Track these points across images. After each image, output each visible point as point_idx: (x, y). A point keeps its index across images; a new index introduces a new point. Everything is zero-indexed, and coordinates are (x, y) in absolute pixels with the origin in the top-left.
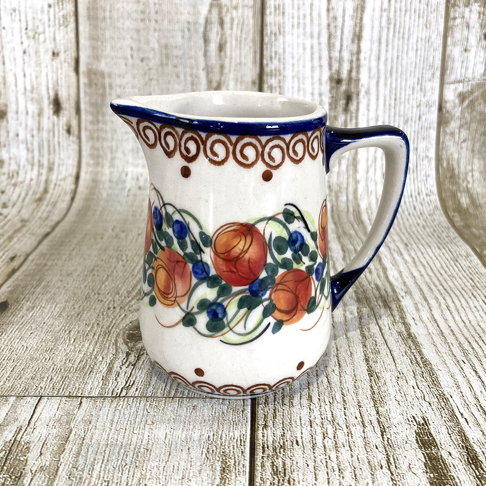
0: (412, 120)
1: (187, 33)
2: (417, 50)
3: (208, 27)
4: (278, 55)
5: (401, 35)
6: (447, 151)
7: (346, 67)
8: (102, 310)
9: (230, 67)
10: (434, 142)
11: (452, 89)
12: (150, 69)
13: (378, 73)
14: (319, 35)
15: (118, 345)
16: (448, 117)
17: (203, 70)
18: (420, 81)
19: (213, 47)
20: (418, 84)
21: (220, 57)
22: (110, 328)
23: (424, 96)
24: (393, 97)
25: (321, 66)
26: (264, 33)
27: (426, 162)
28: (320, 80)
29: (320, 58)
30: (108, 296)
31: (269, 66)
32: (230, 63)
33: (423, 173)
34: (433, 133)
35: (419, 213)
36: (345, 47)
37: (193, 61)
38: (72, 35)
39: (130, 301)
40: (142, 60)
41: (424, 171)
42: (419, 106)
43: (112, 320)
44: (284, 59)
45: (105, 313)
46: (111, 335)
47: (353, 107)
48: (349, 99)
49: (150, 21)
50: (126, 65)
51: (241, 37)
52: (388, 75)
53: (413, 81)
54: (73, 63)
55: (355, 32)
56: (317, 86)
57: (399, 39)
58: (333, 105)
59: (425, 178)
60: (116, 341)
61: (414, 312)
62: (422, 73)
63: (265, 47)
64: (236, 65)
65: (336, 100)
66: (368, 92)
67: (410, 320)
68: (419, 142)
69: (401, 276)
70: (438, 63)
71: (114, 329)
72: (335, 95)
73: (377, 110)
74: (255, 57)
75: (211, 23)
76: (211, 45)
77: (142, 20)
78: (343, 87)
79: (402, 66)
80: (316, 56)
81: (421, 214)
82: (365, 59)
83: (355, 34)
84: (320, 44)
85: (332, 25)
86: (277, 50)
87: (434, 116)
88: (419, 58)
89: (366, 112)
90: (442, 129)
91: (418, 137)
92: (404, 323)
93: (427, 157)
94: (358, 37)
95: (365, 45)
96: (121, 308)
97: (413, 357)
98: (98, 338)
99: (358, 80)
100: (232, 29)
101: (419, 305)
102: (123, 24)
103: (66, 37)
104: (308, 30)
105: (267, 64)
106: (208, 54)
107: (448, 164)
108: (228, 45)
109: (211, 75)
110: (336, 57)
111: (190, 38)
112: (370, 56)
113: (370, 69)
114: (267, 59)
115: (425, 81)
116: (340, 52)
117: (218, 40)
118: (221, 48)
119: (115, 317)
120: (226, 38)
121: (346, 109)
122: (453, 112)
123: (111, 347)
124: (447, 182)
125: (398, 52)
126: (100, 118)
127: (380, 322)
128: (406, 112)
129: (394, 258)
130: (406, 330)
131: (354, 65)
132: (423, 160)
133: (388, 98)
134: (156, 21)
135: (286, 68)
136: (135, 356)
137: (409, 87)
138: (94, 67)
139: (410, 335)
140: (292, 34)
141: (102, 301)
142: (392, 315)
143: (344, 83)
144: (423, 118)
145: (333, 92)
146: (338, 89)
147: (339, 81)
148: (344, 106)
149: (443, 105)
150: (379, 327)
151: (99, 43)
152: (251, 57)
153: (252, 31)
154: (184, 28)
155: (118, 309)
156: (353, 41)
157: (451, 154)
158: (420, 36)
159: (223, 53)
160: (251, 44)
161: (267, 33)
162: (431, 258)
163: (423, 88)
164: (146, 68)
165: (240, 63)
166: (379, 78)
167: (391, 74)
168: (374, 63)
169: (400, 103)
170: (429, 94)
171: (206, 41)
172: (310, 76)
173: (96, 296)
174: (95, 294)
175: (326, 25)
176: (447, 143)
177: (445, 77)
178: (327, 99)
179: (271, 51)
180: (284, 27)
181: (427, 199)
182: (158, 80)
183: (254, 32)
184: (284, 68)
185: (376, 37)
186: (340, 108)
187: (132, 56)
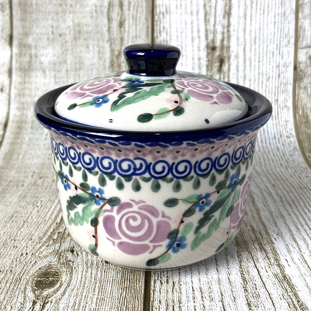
0: (273, 78)
1: (94, 13)
2: (275, 23)
3: (111, 9)
4: (165, 29)
5: (262, 11)
6: (302, 101)
7: (219, 37)
8: (16, 257)
9: (128, 39)
10: (291, 95)
11: (304, 53)
12: (66, 42)
13: (245, 41)
14: (197, 12)
15: (27, 293)
16: (302, 75)
17: (107, 42)
18: (278, 47)
19: (115, 24)
20: (277, 49)
21: (120, 31)
22: (21, 275)
23: (282, 58)
24: (257, 59)
25: (199, 37)
26: (155, 13)
27: (285, 110)
28: (199, 48)
29: (199, 31)
30: (22, 242)
31: (159, 38)
32: (128, 36)
33: (283, 119)
34: (290, 88)
35: (282, 154)
36: (218, 22)
37: (99, 35)
38: (8, 18)
39: (40, 247)
40: (60, 35)
41: (285, 118)
42: (278, 66)
43: (24, 267)
44: (170, 32)
45: (18, 259)
46: (21, 283)
47: (225, 68)
48: (222, 62)
49: (66, 5)
50: (48, 39)
51: (136, 16)
52: (253, 42)
53: (273, 47)
54: (8, 39)
55: (226, 10)
56: (196, 52)
57: (260, 15)
58: (209, 67)
59: (285, 123)
60: (25, 288)
61: (286, 254)
62: (280, 41)
63: (155, 23)
64: (133, 38)
65: (212, 63)
66: (237, 57)
67: (283, 262)
68: (279, 95)
69: (272, 216)
70: (292, 33)
71: (24, 276)
72: (211, 59)
73: (244, 70)
74: (147, 31)
75: (113, 6)
76: (114, 22)
77: (60, 5)
78: (217, 53)
79: (263, 35)
80: (195, 29)
81: (283, 155)
82: (234, 31)
83: (225, 12)
84: (198, 20)
85: (208, 5)
86: (165, 25)
87: (290, 74)
88: (276, 29)
89: (236, 72)
90: (297, 85)
91: (278, 91)
92: (279, 265)
93: (286, 106)
94: (228, 14)
95: (233, 20)
96: (32, 254)
97: (290, 300)
98: (10, 286)
99: (229, 47)
100: (129, 10)
101: (290, 246)
102: (46, 9)
103: (3, 20)
104: (189, 10)
105: (157, 37)
106: (111, 29)
107: (303, 112)
108: (127, 22)
109: (113, 45)
110: (211, 30)
111: (97, 18)
112: (238, 28)
113: (238, 39)
114: (157, 33)
115: (283, 47)
116: (214, 26)
117: (119, 19)
118: (121, 24)
119: (26, 263)
120: (125, 17)
121: (220, 70)
122: (306, 71)
123: (19, 296)
124: (303, 126)
125: (260, 24)
126: (27, 80)
127: (258, 265)
128: (268, 72)
129: (265, 198)
130: (281, 272)
131: (226, 36)
132: (283, 109)
133: (253, 61)
134: (71, 6)
135: (172, 39)
136: (40, 305)
137: (270, 52)
138: (24, 41)
139: (285, 277)
140: (177, 13)
141: (17, 247)
142: (268, 258)
143: (218, 49)
144: (282, 76)
145: (209, 57)
146: (213, 54)
147: (214, 49)
148: (218, 67)
149: (298, 65)
150: (257, 269)
151: (28, 23)
152: (145, 30)
153: (145, 12)
154: (92, 10)
155: (29, 256)
156: (224, 17)
157: (305, 104)
158: (277, 12)
159: (122, 29)
160: (144, 21)
161: (157, 13)
162: (296, 197)
163: (281, 52)
164: (64, 41)
165: (136, 36)
166: (245, 45)
167: (255, 42)
168: (241, 34)
169: (263, 64)
170: (285, 57)
171: (110, 20)
172: (191, 45)
173: (12, 242)
174: (11, 240)
175: (203, 6)
176: (301, 95)
177: (299, 43)
178: (204, 62)
179: (160, 27)
180: (170, 8)
181: (288, 141)
182: (72, 50)
183: (147, 12)
184: (170, 39)
185: (242, 14)
186: (215, 69)
187: (53, 33)
